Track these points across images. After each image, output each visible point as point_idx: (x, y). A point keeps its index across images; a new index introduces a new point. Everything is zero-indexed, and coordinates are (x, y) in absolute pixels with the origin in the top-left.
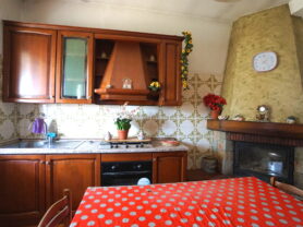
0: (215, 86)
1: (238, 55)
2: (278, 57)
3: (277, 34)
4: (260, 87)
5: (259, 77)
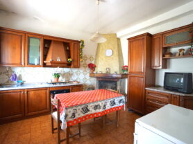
0: (92, 60)
2: (113, 52)
5: (107, 58)
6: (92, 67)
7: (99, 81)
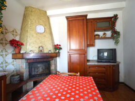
0: (16, 35)
1: (29, 23)
2: (45, 29)
3: (44, 20)
4: (39, 39)
5: (38, 35)
6: (16, 44)
7: (29, 63)
